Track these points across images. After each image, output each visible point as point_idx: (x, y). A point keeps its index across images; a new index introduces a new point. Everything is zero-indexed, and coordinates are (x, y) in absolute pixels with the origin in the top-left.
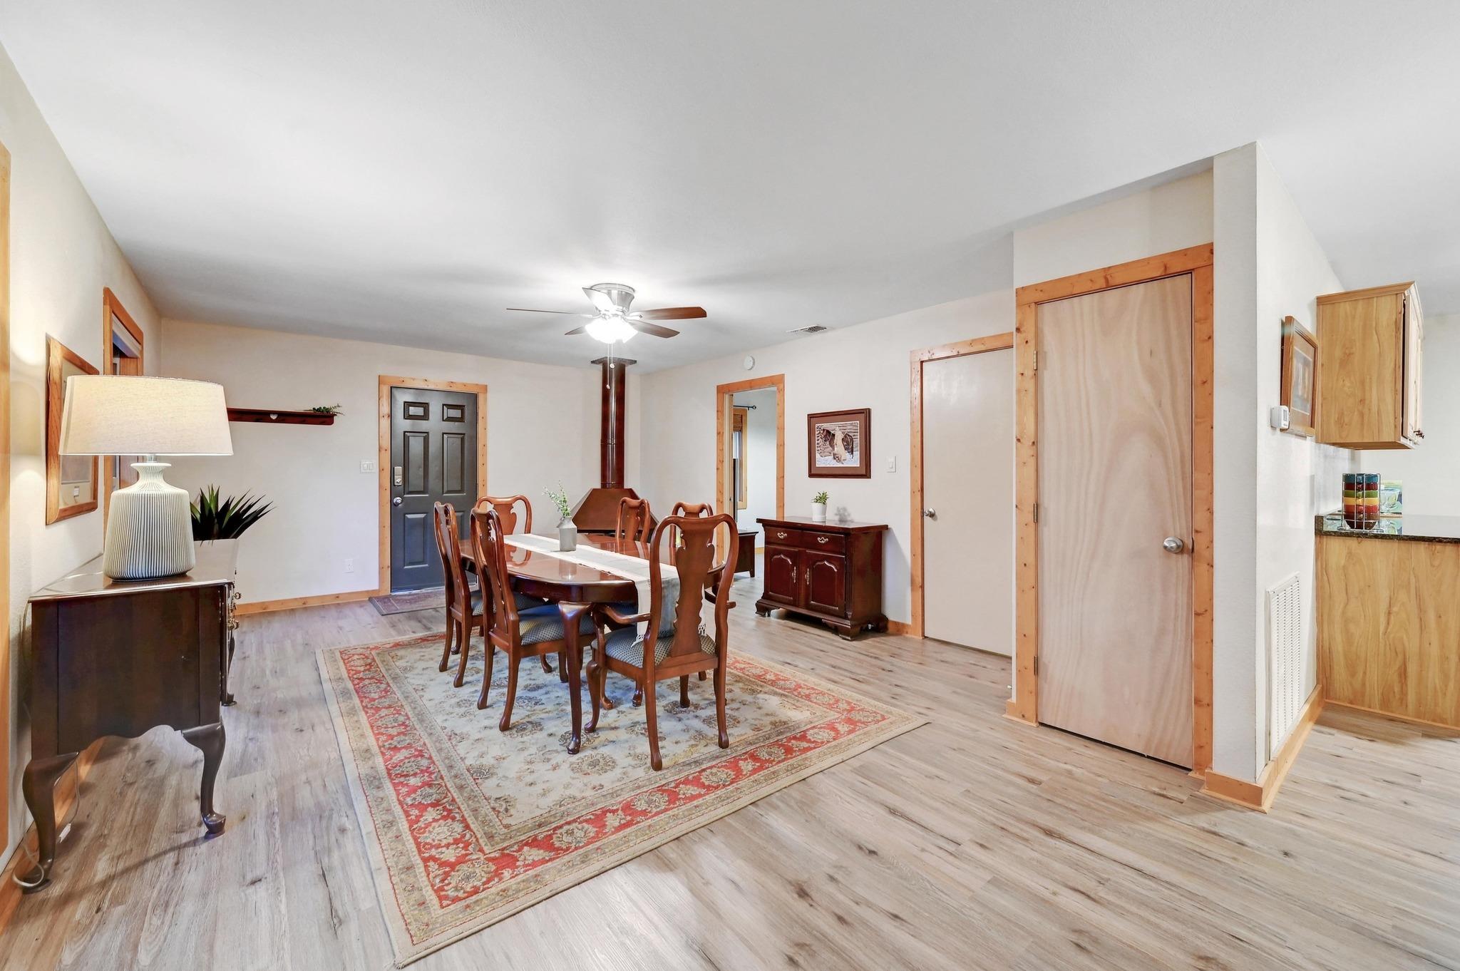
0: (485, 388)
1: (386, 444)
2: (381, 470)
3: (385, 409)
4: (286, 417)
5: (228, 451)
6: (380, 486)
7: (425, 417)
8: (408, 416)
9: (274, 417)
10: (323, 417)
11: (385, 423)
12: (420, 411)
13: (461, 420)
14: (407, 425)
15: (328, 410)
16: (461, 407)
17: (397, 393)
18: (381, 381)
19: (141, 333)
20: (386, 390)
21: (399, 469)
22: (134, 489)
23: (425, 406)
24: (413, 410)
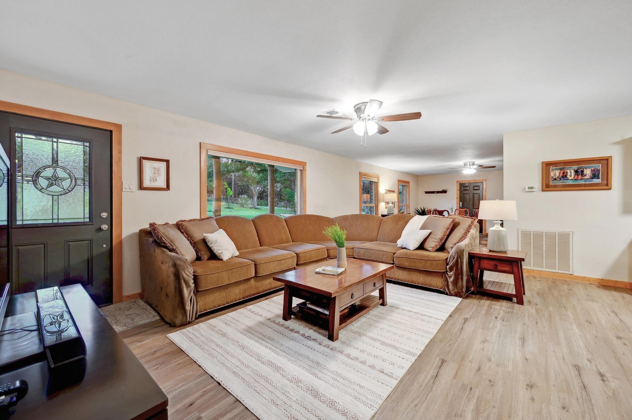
0: (485, 180)
1: (459, 197)
2: (457, 203)
3: (458, 189)
4: (438, 192)
9: (436, 192)
10: (444, 192)
11: (458, 192)
13: (479, 189)
15: (445, 190)
16: (479, 186)
19: (408, 182)
20: (458, 184)
21: (461, 203)
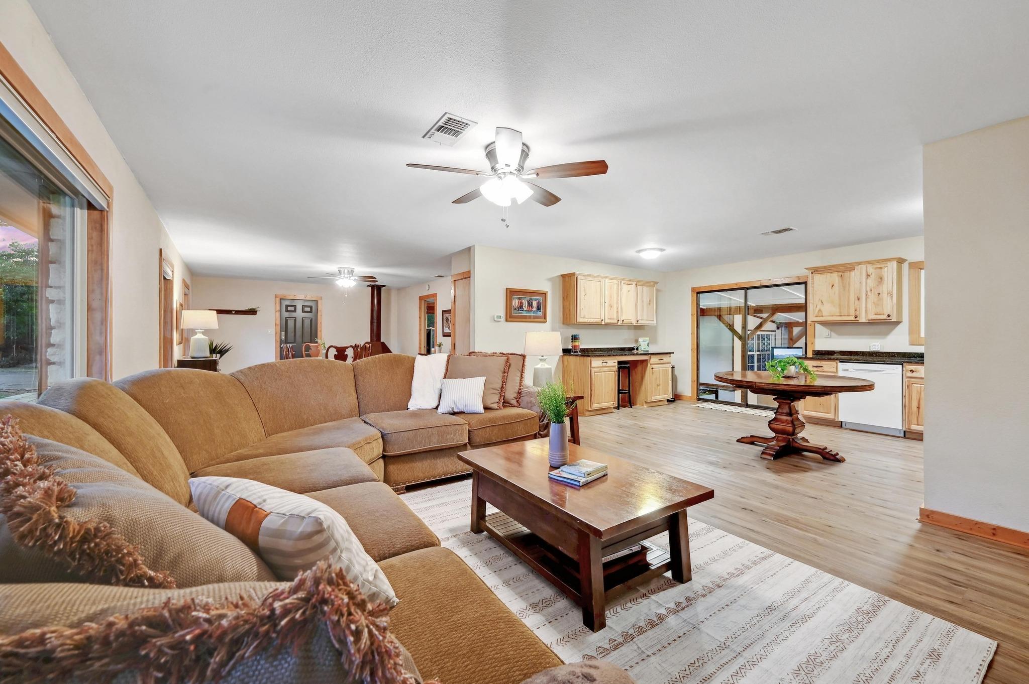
0: (321, 298)
1: (278, 322)
2: (276, 333)
3: (278, 308)
4: (238, 312)
5: (217, 327)
6: (276, 340)
7: (295, 311)
8: (287, 311)
9: (233, 312)
10: (252, 312)
11: (278, 314)
12: (292, 309)
13: (311, 312)
14: (287, 314)
15: (254, 309)
16: (311, 307)
17: (282, 301)
18: (276, 296)
19: (189, 286)
20: (278, 300)
21: (283, 333)
22: (196, 337)
23: (295, 306)
24: (289, 308)
